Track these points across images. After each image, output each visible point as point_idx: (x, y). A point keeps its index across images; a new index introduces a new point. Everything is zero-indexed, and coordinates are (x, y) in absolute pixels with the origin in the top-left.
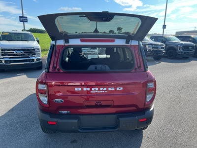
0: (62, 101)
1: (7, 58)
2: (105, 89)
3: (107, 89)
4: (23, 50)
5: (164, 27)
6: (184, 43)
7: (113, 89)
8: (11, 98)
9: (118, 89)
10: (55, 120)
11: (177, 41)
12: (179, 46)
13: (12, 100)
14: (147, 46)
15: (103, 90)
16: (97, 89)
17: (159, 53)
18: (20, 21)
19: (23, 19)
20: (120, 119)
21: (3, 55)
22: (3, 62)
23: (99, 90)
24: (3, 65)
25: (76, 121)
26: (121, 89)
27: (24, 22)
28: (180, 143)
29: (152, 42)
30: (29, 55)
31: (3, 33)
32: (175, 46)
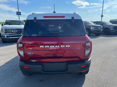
0: (32, 54)
1: (8, 34)
2: (59, 46)
3: (60, 47)
4: (17, 30)
5: (102, 16)
6: (114, 25)
7: (64, 46)
8: (8, 57)
9: (67, 46)
10: (28, 65)
11: (110, 24)
12: (111, 27)
13: (9, 57)
14: (91, 27)
15: (57, 47)
16: (53, 46)
17: (98, 31)
18: (17, 14)
19: (19, 14)
20: (69, 65)
21: (5, 33)
22: (6, 37)
23: (55, 47)
24: (6, 38)
25: (41, 66)
26: (69, 46)
27: (19, 15)
28: (109, 82)
29: (94, 25)
30: (20, 32)
31: (6, 20)
32: (109, 27)
